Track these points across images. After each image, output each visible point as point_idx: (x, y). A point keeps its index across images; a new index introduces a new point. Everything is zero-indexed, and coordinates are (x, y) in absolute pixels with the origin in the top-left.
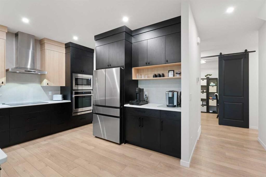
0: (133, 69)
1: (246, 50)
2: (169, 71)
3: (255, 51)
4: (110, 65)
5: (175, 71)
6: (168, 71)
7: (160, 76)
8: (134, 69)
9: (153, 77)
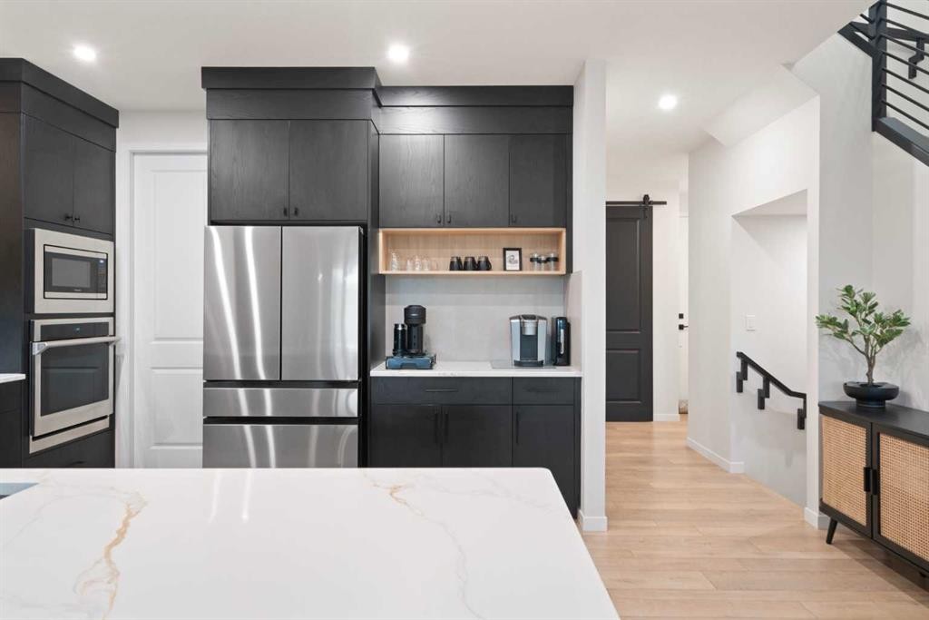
0: (381, 236)
1: (646, 197)
2: (505, 250)
3: (665, 203)
4: (296, 213)
5: (523, 251)
6: (501, 251)
7: (476, 266)
8: (383, 232)
9: (452, 269)
